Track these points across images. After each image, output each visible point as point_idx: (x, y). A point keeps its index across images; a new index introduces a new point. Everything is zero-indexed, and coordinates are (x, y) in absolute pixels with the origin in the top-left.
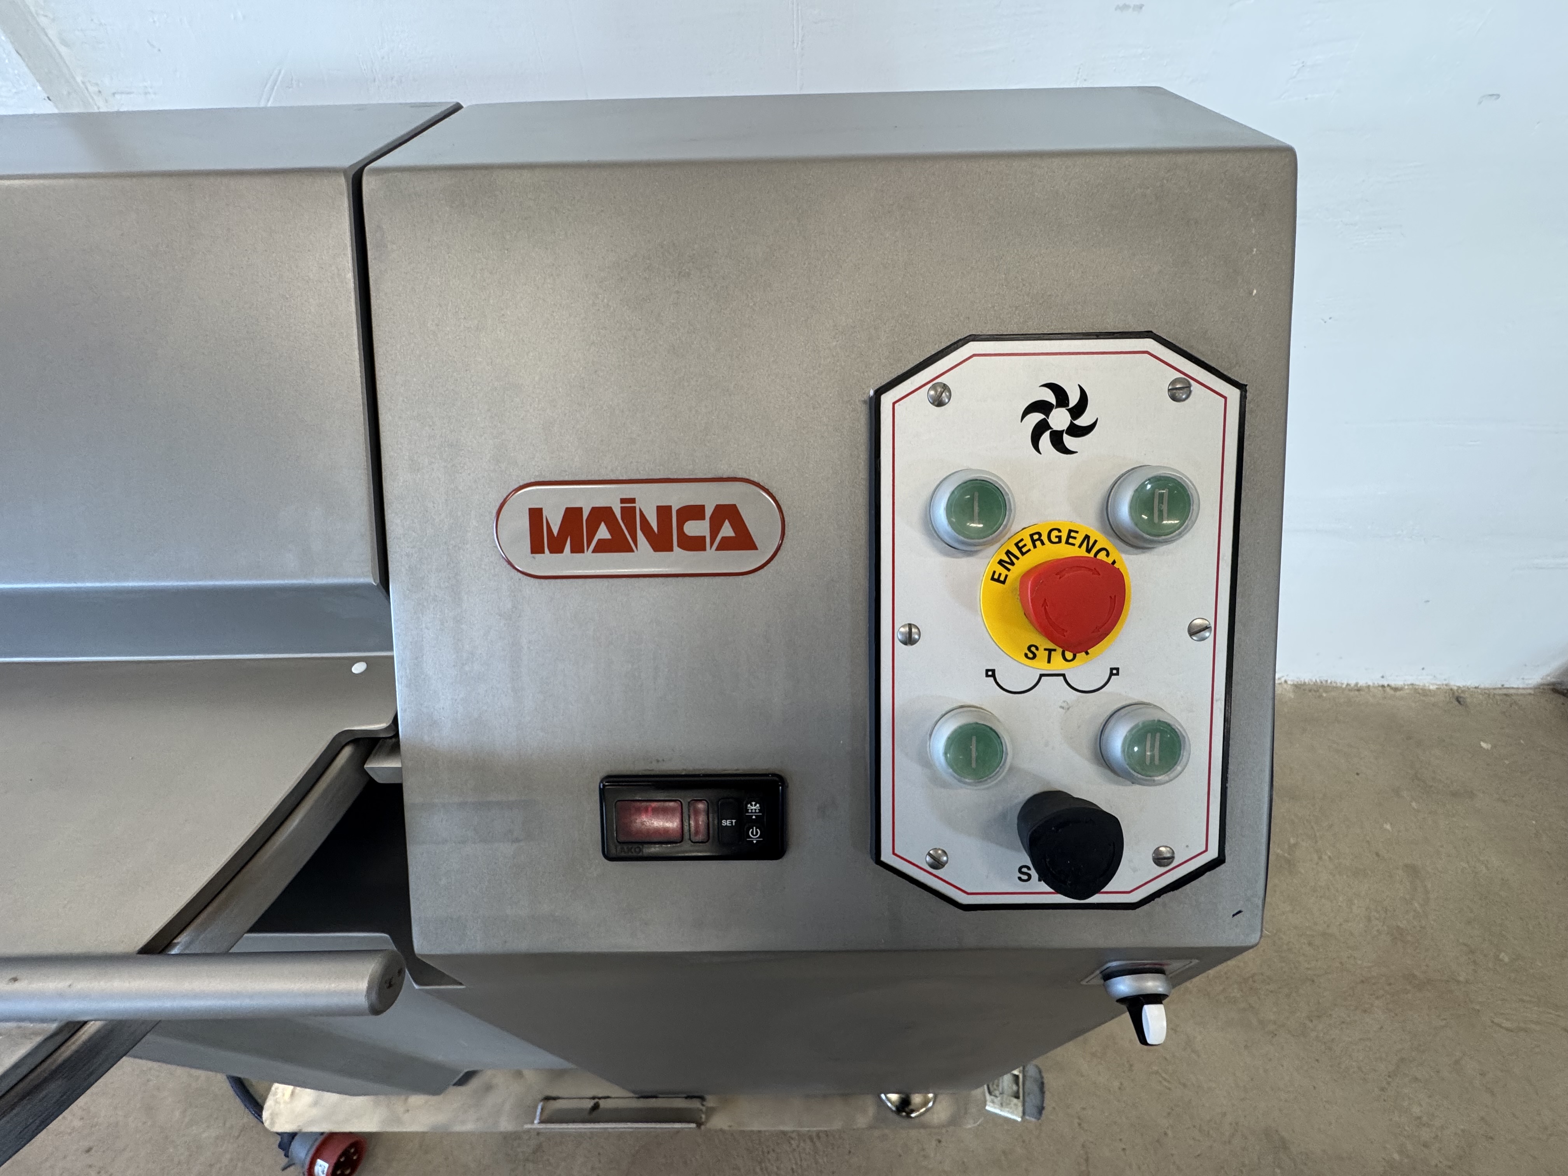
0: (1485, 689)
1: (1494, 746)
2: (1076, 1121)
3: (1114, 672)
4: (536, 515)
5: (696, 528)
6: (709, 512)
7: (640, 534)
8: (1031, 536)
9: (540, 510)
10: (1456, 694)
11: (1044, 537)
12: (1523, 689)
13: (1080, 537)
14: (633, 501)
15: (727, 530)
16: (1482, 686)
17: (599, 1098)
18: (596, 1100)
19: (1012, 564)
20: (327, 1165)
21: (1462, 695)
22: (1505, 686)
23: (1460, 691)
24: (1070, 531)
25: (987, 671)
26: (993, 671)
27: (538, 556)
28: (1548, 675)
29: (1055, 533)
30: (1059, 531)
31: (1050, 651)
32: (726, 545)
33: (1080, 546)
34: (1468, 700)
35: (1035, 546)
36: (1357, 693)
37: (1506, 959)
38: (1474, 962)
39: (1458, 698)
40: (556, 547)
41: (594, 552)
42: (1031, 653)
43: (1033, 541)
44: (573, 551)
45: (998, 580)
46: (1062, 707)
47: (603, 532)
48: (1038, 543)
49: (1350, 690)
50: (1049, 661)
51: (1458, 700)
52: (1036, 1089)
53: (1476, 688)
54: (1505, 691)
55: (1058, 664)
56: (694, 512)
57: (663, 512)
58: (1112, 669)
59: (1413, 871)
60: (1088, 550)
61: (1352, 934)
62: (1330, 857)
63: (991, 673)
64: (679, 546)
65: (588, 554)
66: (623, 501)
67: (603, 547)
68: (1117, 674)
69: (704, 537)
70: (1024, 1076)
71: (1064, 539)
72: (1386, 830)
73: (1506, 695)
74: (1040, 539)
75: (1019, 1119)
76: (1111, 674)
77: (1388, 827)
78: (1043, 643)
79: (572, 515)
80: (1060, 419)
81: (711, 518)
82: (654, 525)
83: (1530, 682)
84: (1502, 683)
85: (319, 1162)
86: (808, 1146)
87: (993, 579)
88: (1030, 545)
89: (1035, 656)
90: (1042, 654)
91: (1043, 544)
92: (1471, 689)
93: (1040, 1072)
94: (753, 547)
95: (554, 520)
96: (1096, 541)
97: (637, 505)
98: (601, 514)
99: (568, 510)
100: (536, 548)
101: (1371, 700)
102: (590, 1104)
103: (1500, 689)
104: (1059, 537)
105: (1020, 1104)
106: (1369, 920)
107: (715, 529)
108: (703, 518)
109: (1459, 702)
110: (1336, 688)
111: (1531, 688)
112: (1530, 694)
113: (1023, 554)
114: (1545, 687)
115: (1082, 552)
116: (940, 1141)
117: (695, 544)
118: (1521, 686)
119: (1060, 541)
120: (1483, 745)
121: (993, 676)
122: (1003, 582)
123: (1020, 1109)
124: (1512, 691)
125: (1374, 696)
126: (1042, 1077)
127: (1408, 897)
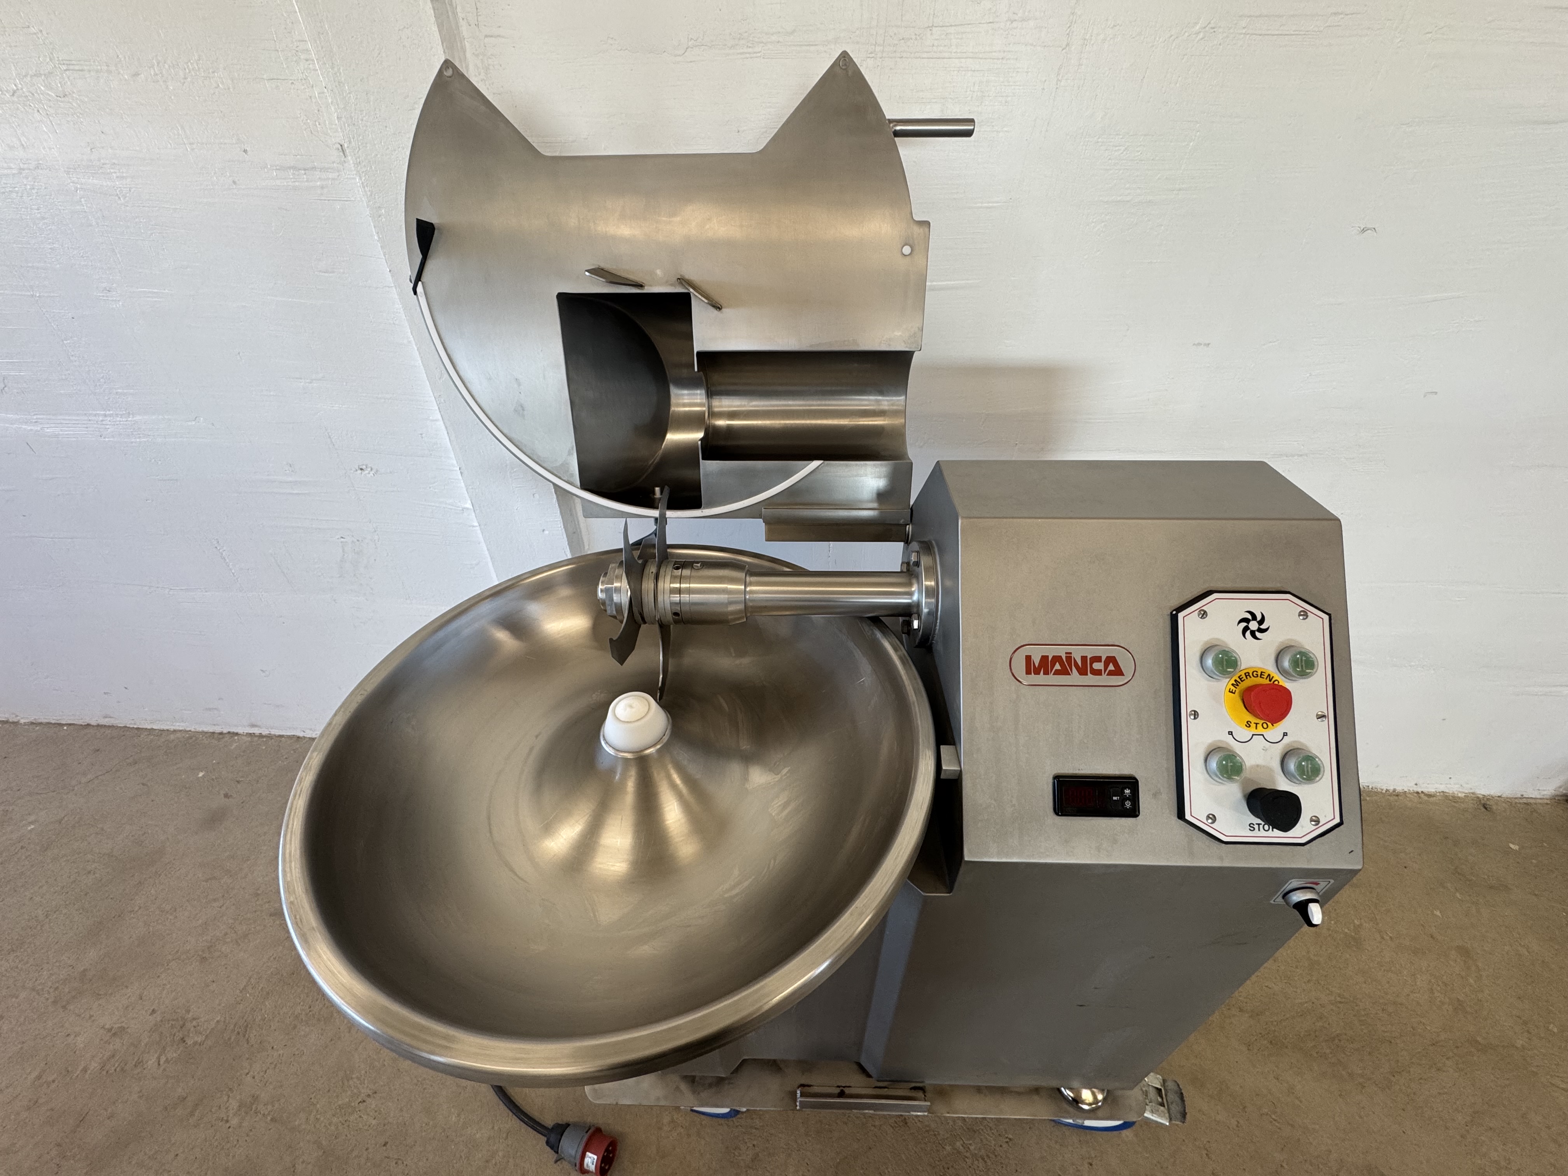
0: (1507, 798)
1: (1522, 848)
2: (1204, 1152)
3: (1285, 734)
4: (1028, 658)
5: (1097, 666)
6: (1103, 660)
7: (1073, 668)
8: (1245, 674)
9: (1030, 656)
10: (1483, 802)
11: (1251, 675)
12: (1541, 799)
13: (1266, 675)
14: (1071, 653)
15: (1111, 667)
16: (1504, 796)
17: (844, 1087)
18: (842, 1088)
19: (1238, 685)
20: (595, 1157)
21: (1488, 803)
22: (1524, 796)
23: (1485, 799)
24: (1262, 672)
25: (1229, 732)
26: (1232, 732)
27: (1029, 676)
28: (1560, 787)
29: (1255, 673)
30: (1257, 672)
31: (1257, 724)
32: (1111, 673)
33: (1266, 679)
34: (1494, 807)
35: (1247, 678)
36: (1396, 798)
37: (1555, 1030)
38: (1528, 1032)
39: (1485, 805)
40: (1037, 672)
41: (1053, 674)
42: (1248, 725)
43: (1246, 676)
44: (1044, 674)
45: (1232, 692)
46: (1263, 750)
47: (1057, 667)
48: (1248, 677)
49: (1390, 795)
50: (1256, 728)
51: (1485, 806)
52: (1178, 1099)
53: (1499, 797)
54: (1525, 801)
55: (1260, 730)
56: (1098, 659)
57: (1084, 658)
58: (1284, 733)
59: (1464, 952)
60: (1270, 681)
61: (1418, 1003)
62: (1391, 938)
63: (1230, 733)
64: (1091, 673)
65: (1051, 675)
66: (1066, 653)
67: (1057, 673)
68: (1287, 735)
69: (1101, 670)
70: (1166, 1090)
71: (1259, 675)
72: (1436, 916)
73: (1525, 803)
74: (1249, 675)
75: (1168, 1124)
76: (1284, 735)
77: (1438, 913)
78: (1253, 720)
79: (1044, 658)
80: (1253, 625)
81: (1104, 662)
82: (1080, 664)
83: (1545, 793)
84: (1522, 794)
85: (589, 1154)
86: (981, 1165)
87: (1230, 692)
88: (1245, 678)
89: (1250, 726)
90: (1253, 725)
91: (1250, 677)
92: (1496, 798)
93: (1178, 1085)
94: (1123, 675)
95: (1036, 660)
96: (1273, 677)
97: (1072, 655)
98: (1058, 659)
99: (1043, 656)
100: (1028, 672)
101: (1409, 804)
102: (837, 1091)
103: (1520, 798)
104: (1257, 675)
105: (1166, 1111)
106: (1432, 991)
107: (1106, 666)
108: (1100, 661)
109: (1486, 808)
110: (1377, 793)
111: (1547, 799)
112: (1547, 804)
113: (1242, 681)
114: (1559, 798)
115: (1267, 682)
116: (1091, 1165)
117: (1098, 673)
118: (1538, 797)
119: (1258, 676)
120: (1512, 846)
121: (1232, 734)
122: (1234, 693)
123: (1167, 1115)
124: (1532, 801)
125: (1410, 801)
126: (1181, 1090)
127: (1463, 974)
